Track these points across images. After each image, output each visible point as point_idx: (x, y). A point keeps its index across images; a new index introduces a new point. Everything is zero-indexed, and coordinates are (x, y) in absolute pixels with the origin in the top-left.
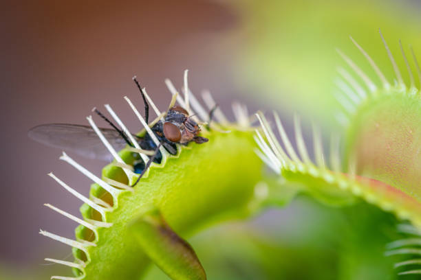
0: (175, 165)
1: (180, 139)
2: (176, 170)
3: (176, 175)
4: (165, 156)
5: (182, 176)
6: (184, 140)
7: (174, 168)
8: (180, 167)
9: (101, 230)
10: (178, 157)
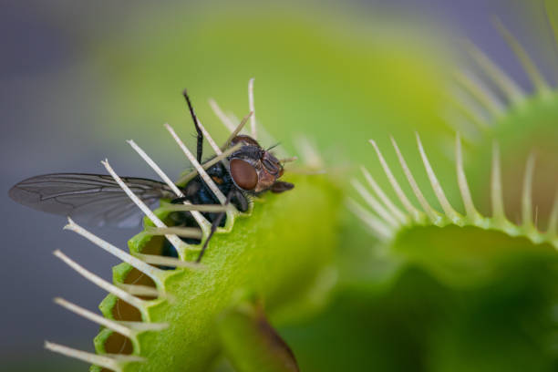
0: (244, 228)
1: (255, 186)
2: (245, 236)
3: (246, 244)
4: (232, 214)
5: (253, 246)
6: (261, 186)
7: (243, 233)
8: (249, 232)
9: (142, 337)
10: (250, 215)
